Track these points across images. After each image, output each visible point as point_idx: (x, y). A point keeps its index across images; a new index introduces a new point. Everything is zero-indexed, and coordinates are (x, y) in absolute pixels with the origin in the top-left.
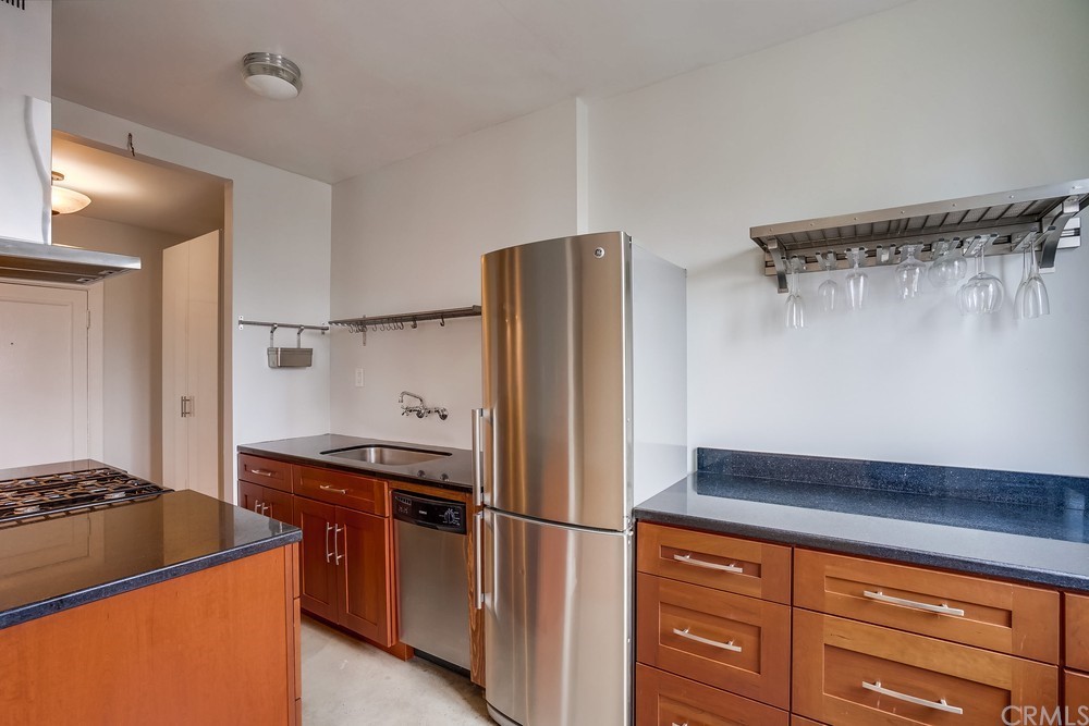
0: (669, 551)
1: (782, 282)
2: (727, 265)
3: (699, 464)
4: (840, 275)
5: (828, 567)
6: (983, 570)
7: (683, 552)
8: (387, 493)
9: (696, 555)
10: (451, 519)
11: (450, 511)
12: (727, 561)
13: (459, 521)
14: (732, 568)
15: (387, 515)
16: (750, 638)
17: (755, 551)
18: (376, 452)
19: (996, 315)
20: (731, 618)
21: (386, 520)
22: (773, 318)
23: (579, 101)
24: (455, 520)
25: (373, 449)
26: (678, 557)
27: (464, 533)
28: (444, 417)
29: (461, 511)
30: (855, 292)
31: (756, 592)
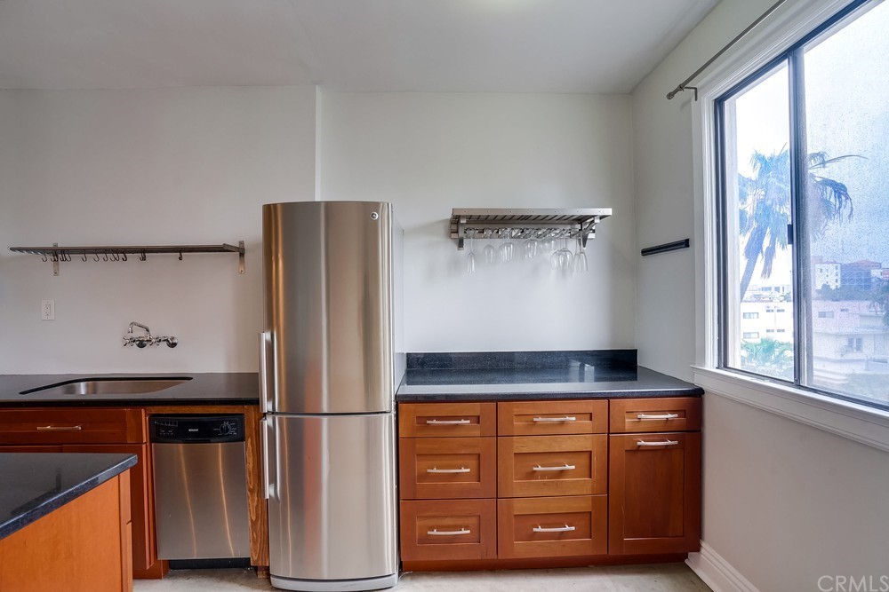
0: (422, 420)
1: (461, 244)
2: (425, 229)
3: (408, 364)
5: (515, 410)
6: (580, 396)
7: (431, 418)
8: (145, 419)
9: (439, 418)
10: (228, 430)
11: (226, 424)
12: (459, 418)
13: (236, 431)
14: (463, 422)
15: (145, 441)
16: (474, 462)
17: (475, 409)
18: (87, 386)
19: (564, 270)
20: (463, 452)
21: (144, 446)
22: (455, 266)
23: (317, 88)
24: (233, 432)
25: (82, 384)
26: (429, 422)
27: (242, 439)
28: (173, 345)
29: (239, 420)
30: (506, 252)
31: (477, 433)
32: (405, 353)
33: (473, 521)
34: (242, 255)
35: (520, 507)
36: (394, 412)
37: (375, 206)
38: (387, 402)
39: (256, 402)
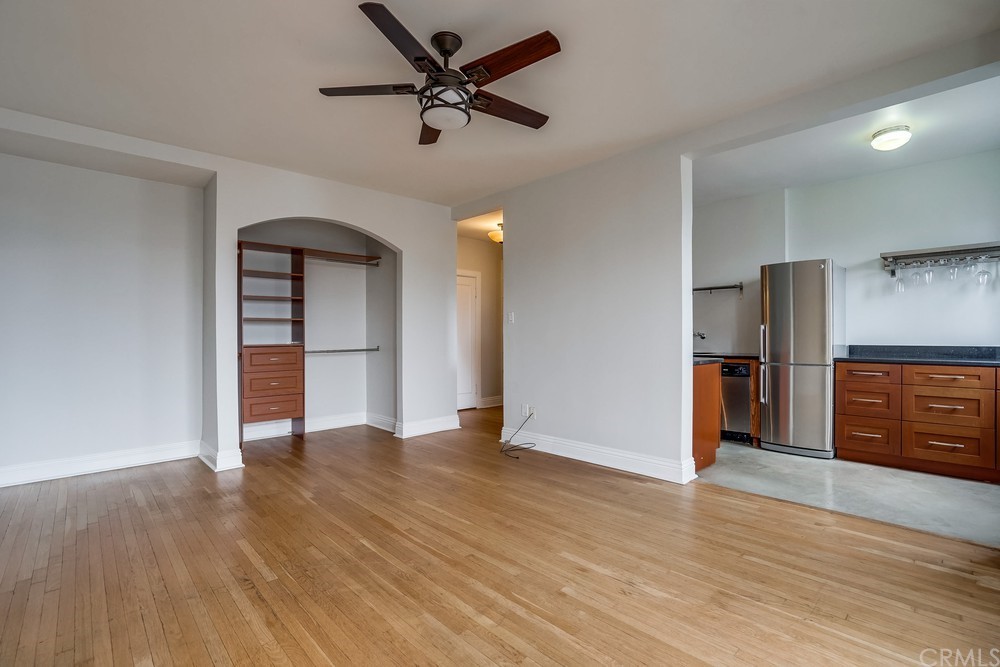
0: (850, 372)
1: (893, 273)
2: (867, 265)
3: (850, 352)
4: (922, 270)
5: (915, 369)
6: (969, 364)
7: (857, 371)
10: (742, 371)
11: (741, 368)
13: (746, 372)
14: (878, 374)
16: (885, 397)
17: (886, 367)
20: (877, 391)
22: (888, 289)
23: (786, 191)
24: (744, 372)
26: (855, 373)
27: (749, 376)
28: (703, 338)
29: (747, 367)
30: (928, 277)
31: (888, 381)
32: (847, 344)
33: (884, 431)
34: (741, 289)
35: (918, 427)
36: (832, 366)
37: (824, 262)
38: (830, 361)
39: (757, 358)
